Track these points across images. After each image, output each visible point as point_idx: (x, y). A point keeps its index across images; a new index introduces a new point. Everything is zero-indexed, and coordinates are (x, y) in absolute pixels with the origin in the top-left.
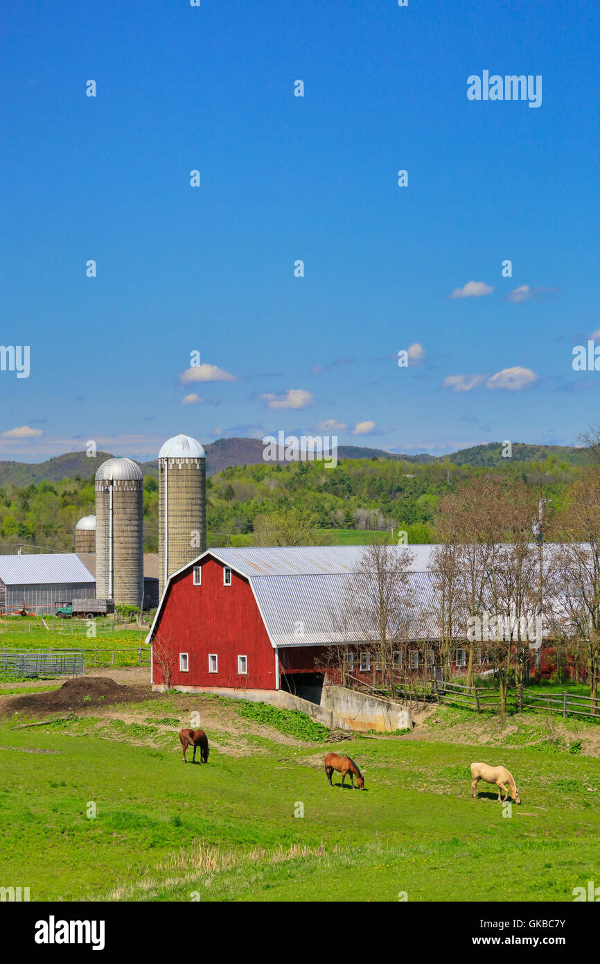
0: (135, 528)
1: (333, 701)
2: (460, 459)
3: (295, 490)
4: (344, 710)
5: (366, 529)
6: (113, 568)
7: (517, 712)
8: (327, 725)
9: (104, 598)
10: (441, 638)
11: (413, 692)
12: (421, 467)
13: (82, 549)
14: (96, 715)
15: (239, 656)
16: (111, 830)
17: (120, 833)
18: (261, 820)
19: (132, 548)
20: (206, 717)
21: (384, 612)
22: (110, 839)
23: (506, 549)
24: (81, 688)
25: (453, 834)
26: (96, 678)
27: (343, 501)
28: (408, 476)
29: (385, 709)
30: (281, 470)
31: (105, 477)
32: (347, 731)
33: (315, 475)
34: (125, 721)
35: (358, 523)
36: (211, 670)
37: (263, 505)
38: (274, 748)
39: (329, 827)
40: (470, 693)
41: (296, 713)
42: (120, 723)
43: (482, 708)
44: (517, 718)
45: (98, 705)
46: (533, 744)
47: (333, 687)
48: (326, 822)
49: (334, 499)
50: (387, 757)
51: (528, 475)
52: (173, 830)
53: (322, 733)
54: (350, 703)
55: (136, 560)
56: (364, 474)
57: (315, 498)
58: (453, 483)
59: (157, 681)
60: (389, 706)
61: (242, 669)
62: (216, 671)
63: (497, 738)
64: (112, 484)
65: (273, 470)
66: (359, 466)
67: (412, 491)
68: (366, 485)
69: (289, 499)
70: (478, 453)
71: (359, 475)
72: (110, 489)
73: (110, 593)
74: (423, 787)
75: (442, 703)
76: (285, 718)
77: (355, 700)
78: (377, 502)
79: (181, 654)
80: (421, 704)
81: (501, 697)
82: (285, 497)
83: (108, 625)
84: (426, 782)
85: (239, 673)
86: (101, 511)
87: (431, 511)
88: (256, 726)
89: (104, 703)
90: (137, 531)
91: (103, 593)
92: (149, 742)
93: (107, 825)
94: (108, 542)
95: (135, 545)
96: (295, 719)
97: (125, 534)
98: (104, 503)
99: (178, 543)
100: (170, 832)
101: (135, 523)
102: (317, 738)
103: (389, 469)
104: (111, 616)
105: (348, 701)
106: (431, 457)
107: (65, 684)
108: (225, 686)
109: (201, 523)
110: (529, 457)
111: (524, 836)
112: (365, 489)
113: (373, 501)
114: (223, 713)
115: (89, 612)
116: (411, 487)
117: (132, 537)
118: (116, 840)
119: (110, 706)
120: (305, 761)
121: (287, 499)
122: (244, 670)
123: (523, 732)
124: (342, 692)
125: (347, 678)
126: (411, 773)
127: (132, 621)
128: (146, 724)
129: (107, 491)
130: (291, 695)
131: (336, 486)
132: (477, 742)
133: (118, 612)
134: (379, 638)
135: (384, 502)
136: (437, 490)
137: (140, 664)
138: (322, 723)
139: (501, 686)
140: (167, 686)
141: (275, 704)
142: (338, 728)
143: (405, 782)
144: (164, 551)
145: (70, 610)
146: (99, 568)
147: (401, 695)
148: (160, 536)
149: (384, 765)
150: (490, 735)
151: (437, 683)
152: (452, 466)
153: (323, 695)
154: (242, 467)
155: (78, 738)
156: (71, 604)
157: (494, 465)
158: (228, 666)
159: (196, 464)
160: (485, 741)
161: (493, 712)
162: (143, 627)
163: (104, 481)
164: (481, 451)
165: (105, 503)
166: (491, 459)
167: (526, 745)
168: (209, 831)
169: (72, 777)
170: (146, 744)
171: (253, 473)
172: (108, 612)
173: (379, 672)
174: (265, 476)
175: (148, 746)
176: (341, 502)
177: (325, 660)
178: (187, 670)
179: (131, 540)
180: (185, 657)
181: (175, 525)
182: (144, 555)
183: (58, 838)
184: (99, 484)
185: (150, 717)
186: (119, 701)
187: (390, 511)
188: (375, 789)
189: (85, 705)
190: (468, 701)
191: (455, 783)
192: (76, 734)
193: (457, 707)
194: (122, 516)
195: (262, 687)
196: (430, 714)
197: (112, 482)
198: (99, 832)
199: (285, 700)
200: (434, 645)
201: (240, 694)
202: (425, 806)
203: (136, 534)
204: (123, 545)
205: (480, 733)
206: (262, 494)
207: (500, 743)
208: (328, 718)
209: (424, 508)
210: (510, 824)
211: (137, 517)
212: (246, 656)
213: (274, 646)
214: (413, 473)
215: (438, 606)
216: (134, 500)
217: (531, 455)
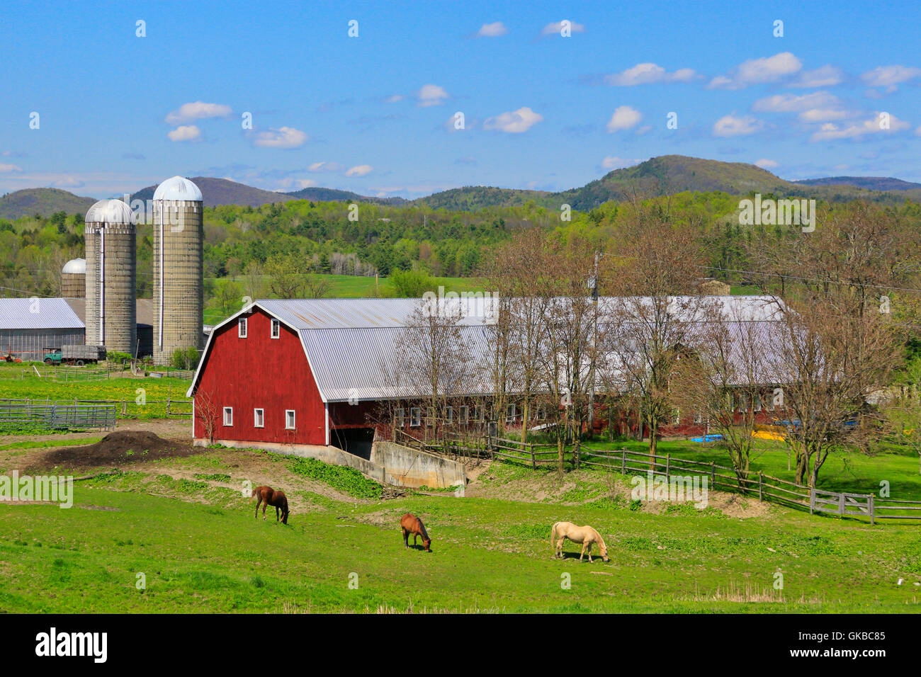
0: (128, 273)
1: (384, 457)
2: (434, 203)
3: (268, 233)
4: (395, 467)
5: (343, 274)
6: (104, 314)
7: (574, 469)
8: (380, 481)
9: (95, 344)
10: (495, 393)
11: (466, 449)
12: (396, 211)
13: (69, 294)
14: (140, 470)
15: (287, 411)
16: (191, 590)
17: (201, 594)
18: (336, 580)
19: (125, 293)
20: (257, 473)
21: (436, 368)
22: (191, 599)
23: (563, 302)
24: (123, 442)
25: (531, 594)
26: (137, 432)
27: (319, 246)
28: (384, 219)
29: (438, 466)
30: (252, 212)
31: (96, 219)
32: (401, 488)
33: (288, 217)
34: (173, 476)
35: (334, 267)
36: (257, 424)
37: (236, 247)
38: (331, 505)
39: (406, 587)
40: (524, 449)
41: (348, 469)
42: (168, 478)
43: (537, 464)
44: (575, 475)
45: (142, 460)
46: (593, 501)
47: (384, 443)
48: (402, 582)
49: (310, 243)
50: (450, 515)
51: (506, 220)
52: (255, 590)
53: (377, 490)
54: (401, 459)
55: (129, 306)
56: (339, 218)
57: (290, 241)
58: (430, 228)
59: (199, 435)
60: (442, 462)
61: (290, 424)
62: (263, 426)
63: (554, 495)
64: (104, 226)
65: (244, 212)
66: (333, 208)
67: (389, 235)
68: (341, 228)
69: (263, 242)
70: (452, 197)
71: (334, 218)
72: (102, 232)
73: (102, 339)
74: (492, 545)
75: (496, 459)
76: (337, 475)
77: (406, 457)
78: (353, 246)
79: (225, 408)
80: (475, 461)
81: (558, 454)
82: (259, 239)
83: (101, 373)
84: (494, 541)
85: (286, 428)
86: (92, 254)
87: (407, 256)
88: (309, 483)
89: (149, 458)
90: (129, 276)
91: (94, 339)
92: (200, 498)
93: (187, 586)
94: (99, 287)
95: (128, 291)
96: (347, 476)
97: (117, 279)
98: (95, 246)
99: (175, 288)
100: (252, 592)
101: (128, 267)
102: (372, 495)
103: (364, 212)
104: (104, 364)
105: (399, 457)
106: (404, 201)
107: (105, 438)
108: (272, 442)
109: (198, 268)
110: (504, 201)
111: (602, 596)
112: (340, 233)
113: (350, 245)
114: (274, 469)
115: (78, 359)
116: (387, 231)
117: (124, 282)
118: (197, 601)
119: (155, 461)
120: (366, 518)
121: (261, 242)
122: (292, 424)
123: (582, 489)
124: (393, 448)
125: (398, 433)
126: (477, 531)
127: (125, 369)
128: (195, 480)
129: (98, 234)
130: (342, 451)
131: (310, 229)
132: (534, 499)
133: (109, 359)
134: (431, 393)
135: (360, 247)
136: (414, 234)
137: (170, 416)
138: (375, 479)
139: (559, 443)
140: (209, 441)
141: (325, 460)
142: (390, 485)
143: (472, 540)
144: (158, 297)
145: (58, 356)
146: (89, 313)
147: (454, 452)
148: (155, 281)
149: (449, 524)
150: (547, 492)
151: (491, 439)
152: (429, 211)
153: (373, 451)
154: (212, 208)
155: (124, 493)
156: (60, 350)
157: (469, 210)
158: (275, 420)
159: (193, 208)
160: (542, 498)
161: (550, 469)
162: (138, 375)
163: (95, 223)
164: (455, 195)
165: (97, 246)
166: (465, 203)
167: (586, 502)
168: (292, 592)
169: (138, 535)
170: (197, 501)
171: (223, 214)
172: (99, 359)
173: (430, 427)
174: (238, 219)
175: (200, 502)
176: (316, 246)
177: (376, 416)
178: (231, 425)
179: (123, 285)
180: (229, 411)
181: (171, 271)
182: (137, 300)
183: (138, 599)
184: (89, 226)
185: (198, 473)
186: (164, 456)
187: (367, 255)
188: (444, 548)
189: (129, 460)
190: (523, 457)
191: (524, 541)
192: (122, 490)
193: (512, 463)
194: (114, 260)
195: (311, 442)
196: (484, 470)
197: (103, 225)
198: (178, 592)
199: (335, 456)
200: (488, 401)
201: (288, 449)
202: (497, 565)
203: (128, 279)
204: (115, 290)
205: (538, 491)
206: (234, 237)
207: (558, 500)
208: (380, 475)
209: (402, 253)
210: (587, 583)
211: (129, 261)
212: (294, 411)
213: (325, 400)
214: (389, 217)
215: (491, 360)
216: (127, 243)
217: (505, 200)
